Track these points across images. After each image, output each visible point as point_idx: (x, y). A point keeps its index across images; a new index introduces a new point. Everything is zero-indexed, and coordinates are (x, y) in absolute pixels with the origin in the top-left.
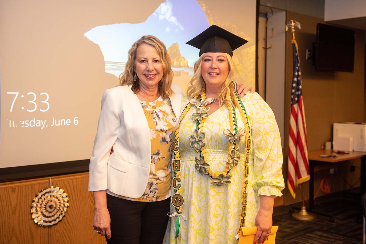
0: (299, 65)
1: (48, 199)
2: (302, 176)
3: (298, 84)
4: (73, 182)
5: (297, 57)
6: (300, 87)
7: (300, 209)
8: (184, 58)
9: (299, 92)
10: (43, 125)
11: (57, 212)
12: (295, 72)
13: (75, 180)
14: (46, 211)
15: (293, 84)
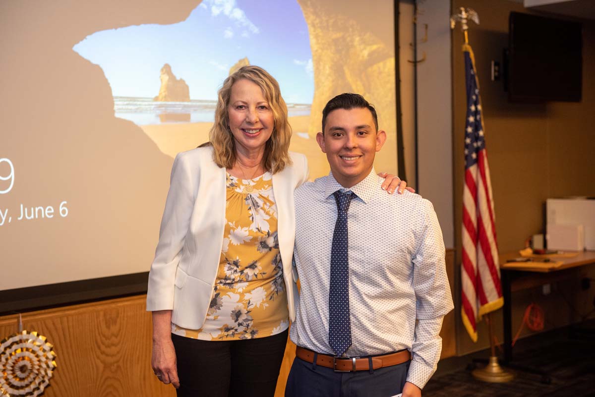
0: (477, 91)
1: (17, 354)
2: (489, 299)
3: (477, 126)
4: (62, 323)
5: (473, 77)
6: (481, 133)
7: (486, 363)
9: (479, 143)
10: (4, 219)
11: (34, 379)
12: (471, 106)
13: (65, 319)
14: (14, 378)
15: (466, 127)
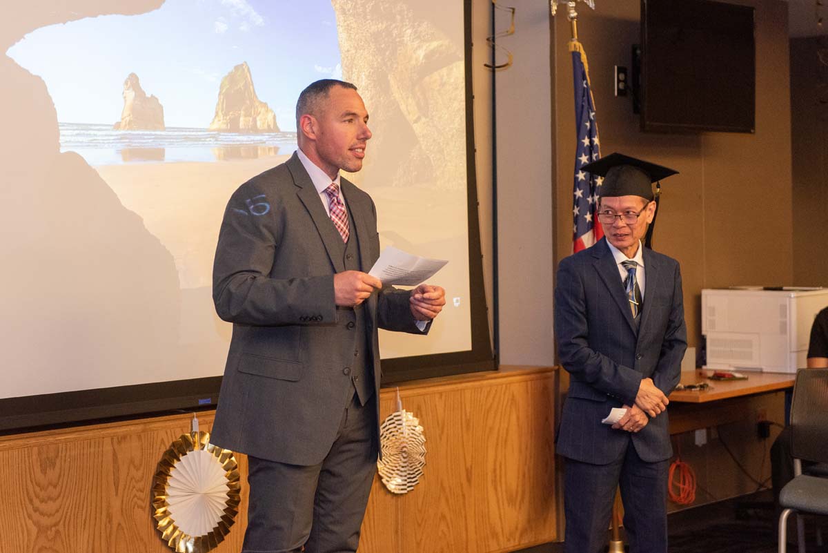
0: (592, 114)
5: (586, 91)
8: (265, 105)
12: (584, 139)
15: (576, 172)
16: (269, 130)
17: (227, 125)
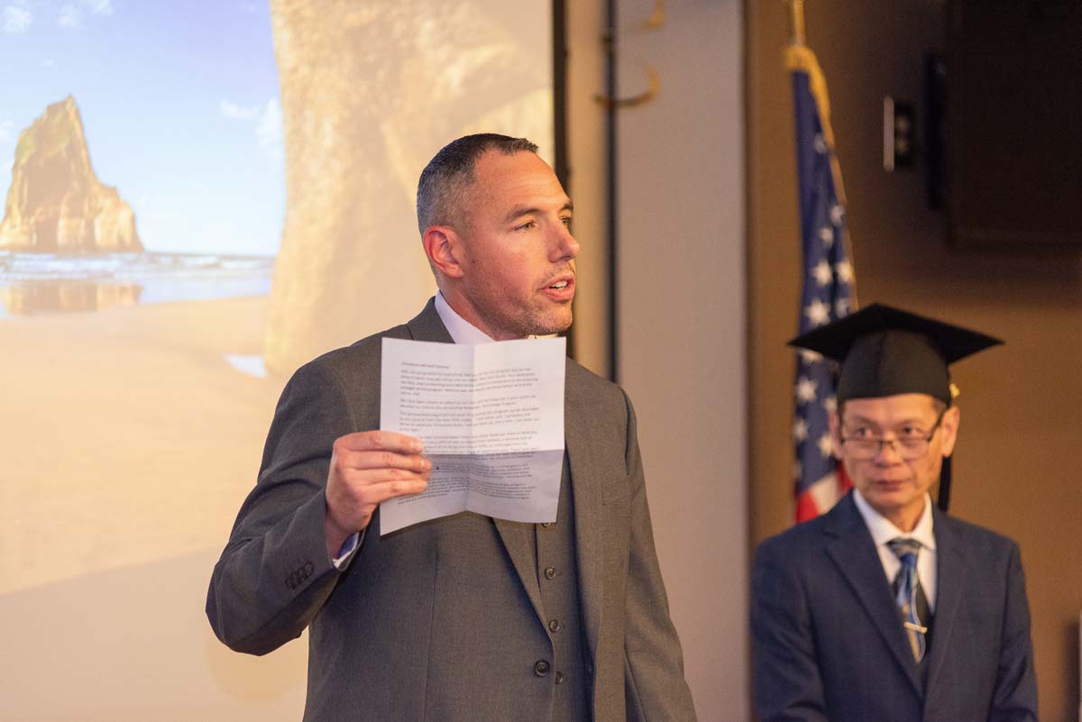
0: (837, 213)
5: (822, 161)
8: (112, 192)
12: (816, 264)
16: (121, 247)
17: (31, 238)
